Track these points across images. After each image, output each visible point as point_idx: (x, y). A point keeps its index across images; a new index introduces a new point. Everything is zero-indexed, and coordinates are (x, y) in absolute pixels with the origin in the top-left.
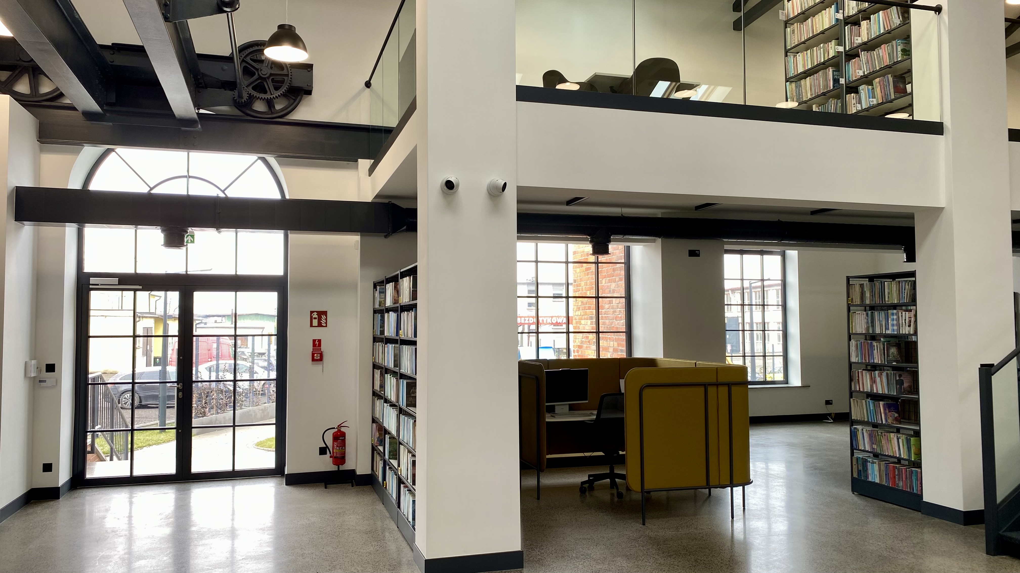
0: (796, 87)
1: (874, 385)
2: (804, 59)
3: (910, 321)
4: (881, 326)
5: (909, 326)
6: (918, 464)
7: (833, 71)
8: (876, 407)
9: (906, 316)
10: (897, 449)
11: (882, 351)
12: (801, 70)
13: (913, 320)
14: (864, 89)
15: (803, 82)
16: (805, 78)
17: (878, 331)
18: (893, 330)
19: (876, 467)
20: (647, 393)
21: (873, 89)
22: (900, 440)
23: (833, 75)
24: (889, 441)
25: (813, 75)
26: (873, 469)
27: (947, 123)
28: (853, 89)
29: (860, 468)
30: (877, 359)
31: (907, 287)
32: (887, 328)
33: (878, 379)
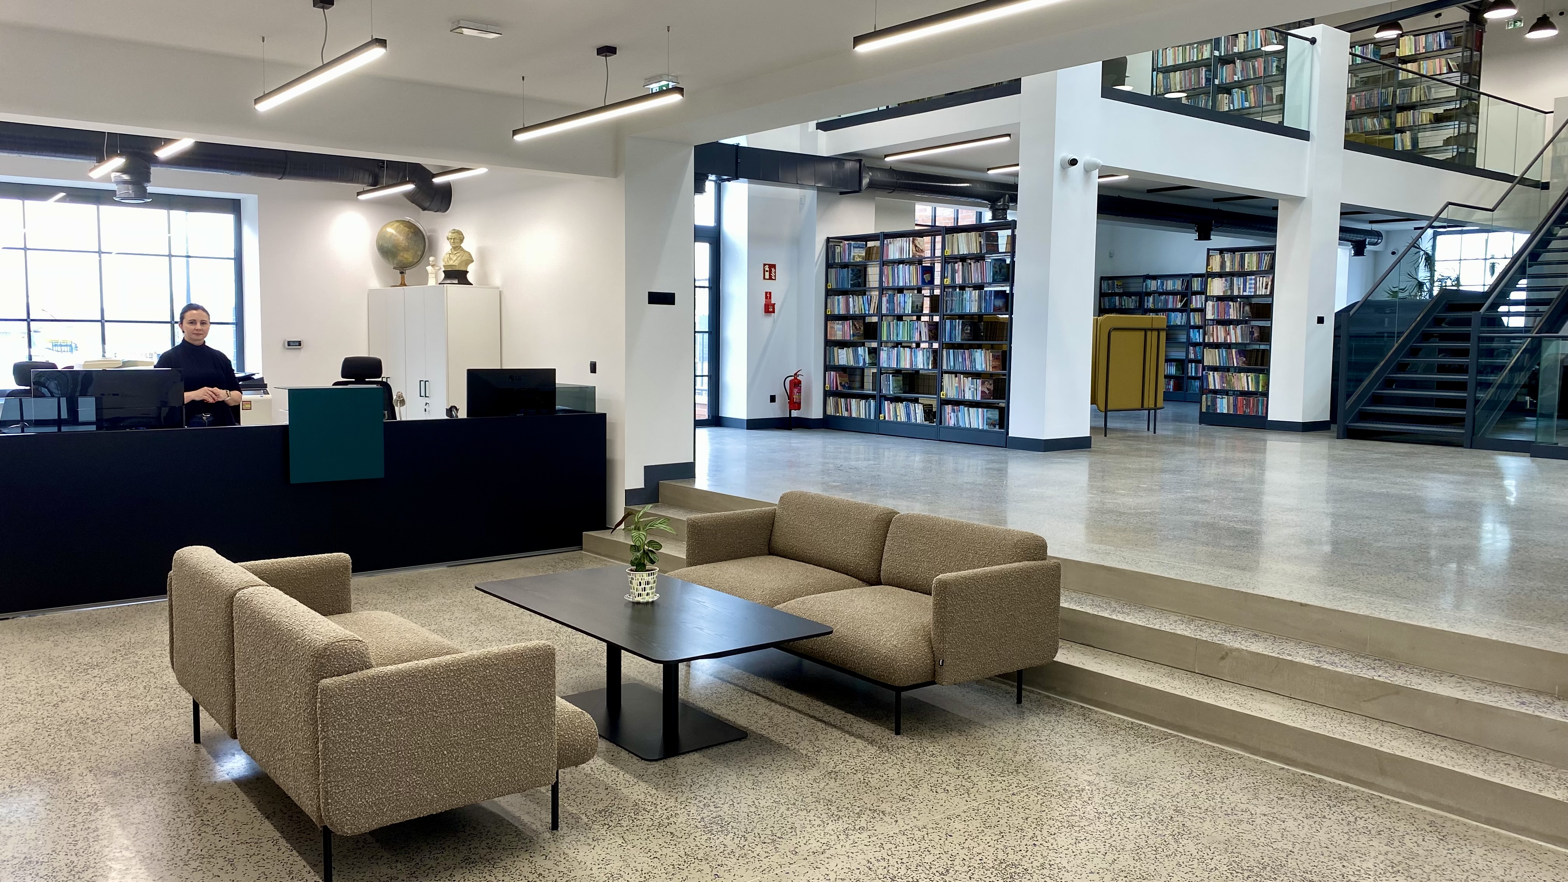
0: (1164, 78)
1: (1228, 337)
2: (1175, 54)
3: (1267, 285)
4: (1239, 289)
5: (1266, 288)
6: (1266, 394)
7: (1206, 71)
8: (1229, 354)
9: (1262, 281)
10: (1246, 384)
11: (1238, 309)
12: (1170, 63)
13: (1270, 283)
14: (1237, 93)
15: (1172, 74)
16: (1175, 72)
17: (1236, 293)
18: (1251, 292)
19: (1225, 401)
20: (1113, 334)
21: (1246, 93)
22: (1249, 378)
23: (1206, 75)
24: (1240, 379)
25: (1184, 70)
26: (1222, 404)
27: (1313, 132)
28: (1227, 89)
29: (1209, 404)
30: (1233, 315)
31: (1266, 257)
32: (1244, 291)
33: (1232, 332)
